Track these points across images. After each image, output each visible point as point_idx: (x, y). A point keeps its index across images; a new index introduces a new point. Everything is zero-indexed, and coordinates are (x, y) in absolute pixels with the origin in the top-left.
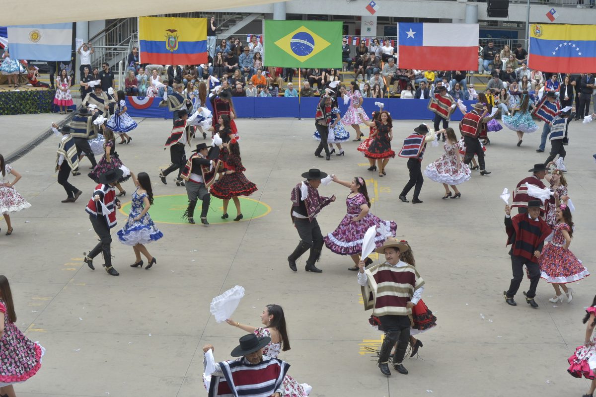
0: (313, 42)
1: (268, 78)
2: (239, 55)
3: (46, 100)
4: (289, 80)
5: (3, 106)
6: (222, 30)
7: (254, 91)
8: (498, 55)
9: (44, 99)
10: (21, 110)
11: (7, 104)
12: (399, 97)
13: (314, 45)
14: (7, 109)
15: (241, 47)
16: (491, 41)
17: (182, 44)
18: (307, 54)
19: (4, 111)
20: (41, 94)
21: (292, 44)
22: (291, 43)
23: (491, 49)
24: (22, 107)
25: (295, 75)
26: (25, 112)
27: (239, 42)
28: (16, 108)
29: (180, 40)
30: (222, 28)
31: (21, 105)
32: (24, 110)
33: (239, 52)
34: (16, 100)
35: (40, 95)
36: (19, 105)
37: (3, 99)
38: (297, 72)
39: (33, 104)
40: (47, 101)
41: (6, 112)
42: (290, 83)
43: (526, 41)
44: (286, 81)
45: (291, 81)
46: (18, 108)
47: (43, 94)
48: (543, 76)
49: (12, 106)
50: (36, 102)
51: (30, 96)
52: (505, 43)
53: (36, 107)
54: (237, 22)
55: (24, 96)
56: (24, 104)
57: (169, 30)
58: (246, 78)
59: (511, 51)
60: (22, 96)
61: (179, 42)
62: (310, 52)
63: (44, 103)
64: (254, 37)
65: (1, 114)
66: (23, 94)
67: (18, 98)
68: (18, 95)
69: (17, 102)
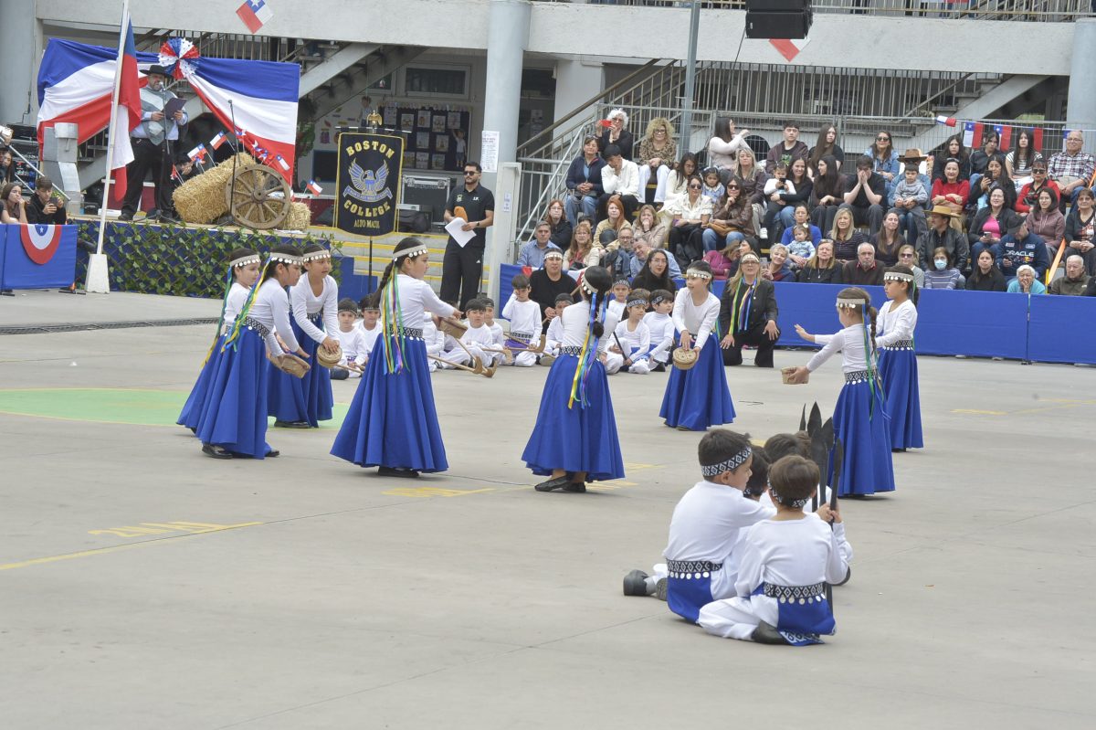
5: (160, 267)
11: (175, 262)
14: (173, 277)
19: (162, 283)
24: (219, 277)
34: (201, 255)
36: (210, 269)
37: (163, 248)
41: (168, 286)
49: (189, 271)
55: (228, 246)
60: (221, 246)
65: (153, 291)
66: (226, 238)
67: (209, 250)
68: (211, 241)
69: (205, 262)
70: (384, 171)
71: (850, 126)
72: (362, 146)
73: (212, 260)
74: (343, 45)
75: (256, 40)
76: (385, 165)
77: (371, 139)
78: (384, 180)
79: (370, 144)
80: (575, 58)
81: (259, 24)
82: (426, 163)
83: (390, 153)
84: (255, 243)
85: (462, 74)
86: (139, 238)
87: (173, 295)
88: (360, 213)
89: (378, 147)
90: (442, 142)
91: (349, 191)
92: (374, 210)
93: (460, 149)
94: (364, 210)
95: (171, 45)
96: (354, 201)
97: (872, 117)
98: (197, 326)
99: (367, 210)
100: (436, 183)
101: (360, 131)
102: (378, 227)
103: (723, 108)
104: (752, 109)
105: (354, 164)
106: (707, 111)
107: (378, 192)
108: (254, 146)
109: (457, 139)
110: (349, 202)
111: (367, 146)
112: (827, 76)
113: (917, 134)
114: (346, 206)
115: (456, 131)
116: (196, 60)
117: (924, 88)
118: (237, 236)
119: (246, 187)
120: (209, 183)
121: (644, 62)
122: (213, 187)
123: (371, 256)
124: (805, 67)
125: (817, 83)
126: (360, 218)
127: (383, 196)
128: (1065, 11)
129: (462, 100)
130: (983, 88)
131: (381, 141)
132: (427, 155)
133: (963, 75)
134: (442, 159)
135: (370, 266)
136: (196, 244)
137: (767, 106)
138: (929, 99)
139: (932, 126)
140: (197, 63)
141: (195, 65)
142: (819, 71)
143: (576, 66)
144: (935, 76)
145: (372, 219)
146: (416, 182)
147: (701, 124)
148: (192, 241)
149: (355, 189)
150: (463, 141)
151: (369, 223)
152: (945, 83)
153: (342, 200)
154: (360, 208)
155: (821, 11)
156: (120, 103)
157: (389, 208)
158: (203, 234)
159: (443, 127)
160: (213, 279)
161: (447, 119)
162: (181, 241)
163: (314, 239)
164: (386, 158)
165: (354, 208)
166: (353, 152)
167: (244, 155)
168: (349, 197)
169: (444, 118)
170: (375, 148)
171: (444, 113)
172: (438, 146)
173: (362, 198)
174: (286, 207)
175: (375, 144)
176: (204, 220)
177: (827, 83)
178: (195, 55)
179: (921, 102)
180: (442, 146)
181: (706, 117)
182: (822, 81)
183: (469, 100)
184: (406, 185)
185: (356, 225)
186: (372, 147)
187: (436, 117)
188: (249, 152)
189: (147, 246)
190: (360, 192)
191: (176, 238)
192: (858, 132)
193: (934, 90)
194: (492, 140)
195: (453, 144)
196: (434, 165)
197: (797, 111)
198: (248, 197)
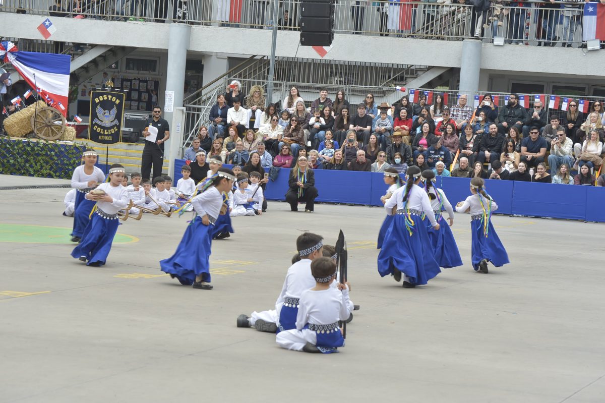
3: (70, 159)
9: (67, 157)
10: (28, 170)
11: (5, 157)
14: (3, 165)
20: (63, 150)
24: (27, 165)
26: (32, 173)
28: (18, 166)
31: (27, 161)
32: (31, 170)
34: (18, 153)
36: (23, 160)
39: (46, 163)
41: (1, 169)
46: (21, 166)
47: (66, 150)
49: (12, 161)
50: (53, 159)
51: (42, 149)
53: (52, 168)
55: (33, 149)
56: (32, 161)
60: (29, 149)
63: (67, 164)
66: (32, 144)
67: (23, 151)
68: (24, 146)
69: (20, 157)
70: (114, 111)
71: (353, 91)
72: (103, 98)
73: (24, 156)
74: (93, 46)
75: (48, 43)
76: (115, 108)
77: (108, 94)
78: (115, 115)
79: (107, 97)
80: (213, 54)
81: (49, 35)
82: (136, 107)
83: (118, 102)
84: (47, 147)
85: (155, 61)
87: (3, 174)
88: (102, 132)
89: (111, 99)
90: (145, 96)
91: (96, 121)
92: (109, 131)
93: (154, 100)
94: (104, 131)
95: (3, 45)
96: (99, 126)
97: (364, 86)
98: (16, 190)
99: (106, 131)
100: (141, 117)
101: (102, 90)
102: (111, 139)
103: (289, 81)
104: (303, 81)
105: (99, 107)
106: (281, 82)
107: (111, 122)
108: (47, 97)
109: (152, 95)
110: (96, 126)
111: (105, 98)
112: (341, 65)
113: (386, 95)
114: (95, 129)
115: (152, 91)
116: (15, 52)
117: (390, 72)
118: (38, 143)
119: (42, 118)
120: (23, 116)
121: (248, 57)
122: (25, 118)
123: (107, 154)
124: (330, 60)
125: (336, 69)
126: (102, 135)
127: (114, 123)
128: (458, 35)
129: (155, 75)
130: (419, 72)
131: (113, 95)
132: (137, 103)
133: (409, 66)
134: (144, 105)
135: (107, 160)
136: (16, 147)
137: (311, 80)
138: (392, 78)
139: (394, 91)
140: (17, 54)
141: (15, 55)
142: (337, 63)
143: (213, 59)
144: (395, 66)
145: (108, 135)
146: (131, 117)
147: (278, 88)
148: (14, 146)
149: (99, 120)
150: (155, 96)
151: (106, 138)
152: (400, 70)
153: (93, 125)
154: (102, 130)
155: (338, 32)
157: (117, 130)
158: (19, 142)
159: (145, 88)
160: (25, 166)
161: (147, 84)
162: (8, 146)
163: (78, 145)
164: (116, 104)
165: (99, 130)
166: (98, 101)
167: (41, 102)
168: (96, 124)
169: (145, 84)
170: (110, 99)
171: (146, 81)
172: (142, 98)
173: (103, 125)
174: (63, 129)
175: (110, 97)
176: (20, 136)
177: (341, 69)
178: (14, 50)
179: (388, 79)
180: (145, 98)
181: (280, 85)
182: (339, 68)
183: (159, 75)
184: (126, 118)
185: (100, 138)
186: (108, 98)
187: (141, 83)
188: (44, 100)
190: (102, 121)
191: (5, 145)
192: (357, 94)
193: (395, 73)
194: (170, 95)
195: (150, 97)
196: (140, 108)
197: (326, 82)
198: (43, 123)
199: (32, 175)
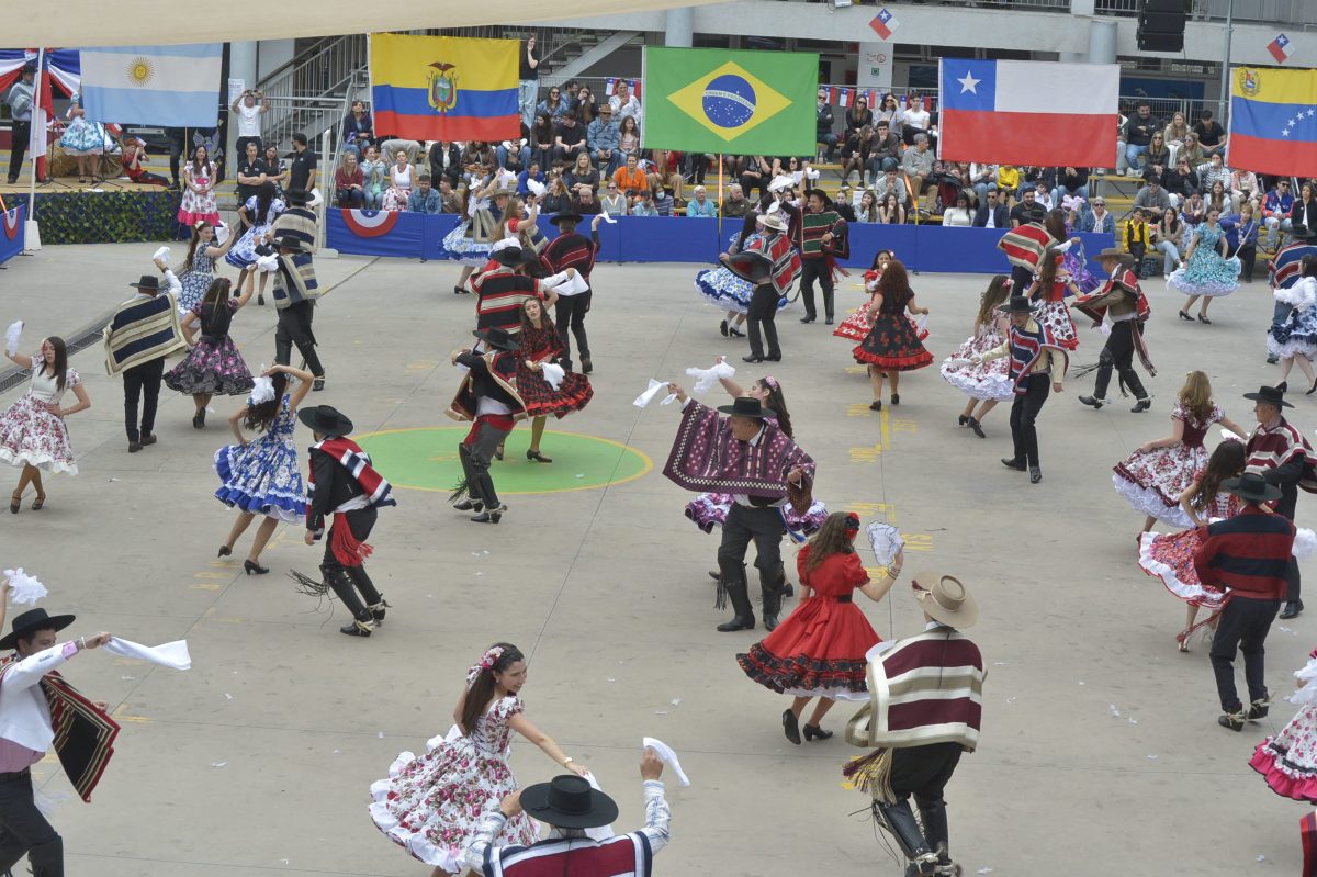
0: (751, 97)
1: (652, 175)
2: (588, 123)
3: (161, 212)
4: (696, 182)
5: (66, 224)
6: (551, 68)
7: (620, 202)
8: (1159, 135)
9: (156, 210)
10: (105, 234)
11: (75, 219)
12: (940, 223)
13: (754, 102)
14: (75, 230)
15: (593, 105)
16: (1146, 103)
17: (465, 95)
18: (739, 124)
19: (67, 236)
20: (150, 200)
21: (707, 102)
22: (704, 98)
23: (1145, 122)
24: (107, 227)
25: (710, 169)
26: (114, 238)
27: (589, 95)
28: (95, 230)
29: (459, 86)
30: (551, 63)
31: (106, 222)
32: (112, 234)
33: (587, 116)
34: (94, 211)
35: (148, 203)
36: (101, 222)
37: (67, 209)
38: (715, 163)
39: (131, 221)
40: (163, 215)
41: (72, 237)
42: (698, 188)
43: (1222, 104)
44: (691, 182)
45: (700, 183)
46: (98, 229)
47: (154, 199)
48: (1259, 183)
49: (86, 225)
50: (139, 215)
51: (125, 203)
52: (1176, 108)
53: (139, 227)
54: (585, 49)
55: (113, 204)
56: (112, 222)
57: (437, 65)
58: (603, 174)
59: (1188, 127)
60: (107, 204)
61: (458, 91)
62: (745, 120)
63: (157, 220)
64: (622, 84)
65: (61, 242)
66: (111, 198)
67: (99, 207)
68: (100, 200)
69: (97, 217)
70: (217, 136)
76: (218, 133)
78: (218, 144)
83: (221, 123)
86: (50, 204)
107: (215, 154)
127: (217, 156)
139: (564, 66)
156: (41, 106)
157: (220, 163)
160: (103, 229)
164: (217, 127)
189: (57, 210)
199: (115, 242)
